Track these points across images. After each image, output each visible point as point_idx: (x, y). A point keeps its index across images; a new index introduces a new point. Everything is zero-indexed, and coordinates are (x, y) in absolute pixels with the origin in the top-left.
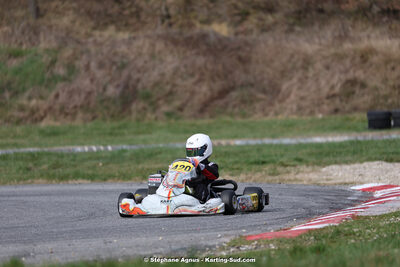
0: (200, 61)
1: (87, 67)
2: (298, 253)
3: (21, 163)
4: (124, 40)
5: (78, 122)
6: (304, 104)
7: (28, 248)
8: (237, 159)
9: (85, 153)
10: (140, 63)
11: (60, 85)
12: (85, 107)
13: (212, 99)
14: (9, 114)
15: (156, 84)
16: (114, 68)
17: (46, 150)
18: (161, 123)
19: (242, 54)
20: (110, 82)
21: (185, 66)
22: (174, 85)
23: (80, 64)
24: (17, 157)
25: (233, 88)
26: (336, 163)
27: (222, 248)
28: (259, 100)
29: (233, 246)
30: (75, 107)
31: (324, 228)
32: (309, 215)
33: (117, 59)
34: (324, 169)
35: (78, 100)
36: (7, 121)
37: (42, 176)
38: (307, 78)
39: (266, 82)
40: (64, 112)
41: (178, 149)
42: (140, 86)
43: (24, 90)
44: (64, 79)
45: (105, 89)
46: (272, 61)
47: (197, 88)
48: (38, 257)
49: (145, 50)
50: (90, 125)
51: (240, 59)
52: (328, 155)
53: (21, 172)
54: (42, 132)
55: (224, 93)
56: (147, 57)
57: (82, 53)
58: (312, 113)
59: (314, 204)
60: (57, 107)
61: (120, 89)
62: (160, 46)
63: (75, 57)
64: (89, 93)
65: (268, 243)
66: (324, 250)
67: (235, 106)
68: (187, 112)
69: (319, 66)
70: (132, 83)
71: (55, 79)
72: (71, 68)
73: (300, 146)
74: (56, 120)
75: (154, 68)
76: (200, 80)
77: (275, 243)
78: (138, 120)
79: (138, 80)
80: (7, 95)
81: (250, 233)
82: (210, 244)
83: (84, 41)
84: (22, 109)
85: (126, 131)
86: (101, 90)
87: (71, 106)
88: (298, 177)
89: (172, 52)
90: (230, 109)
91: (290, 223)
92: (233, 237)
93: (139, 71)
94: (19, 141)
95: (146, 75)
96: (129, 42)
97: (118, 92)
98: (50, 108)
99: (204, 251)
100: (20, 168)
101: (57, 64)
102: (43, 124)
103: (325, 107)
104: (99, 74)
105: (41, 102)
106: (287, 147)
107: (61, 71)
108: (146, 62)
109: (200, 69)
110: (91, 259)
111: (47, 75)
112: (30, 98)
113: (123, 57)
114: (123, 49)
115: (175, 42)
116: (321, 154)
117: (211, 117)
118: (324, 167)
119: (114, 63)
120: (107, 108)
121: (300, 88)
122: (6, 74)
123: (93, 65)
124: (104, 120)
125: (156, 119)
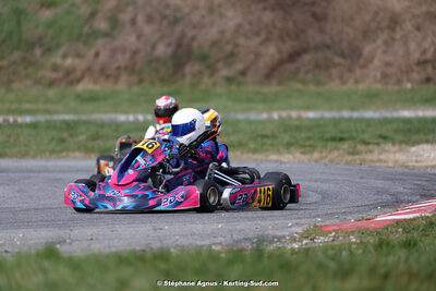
0: (268, 17)
1: (133, 22)
2: (384, 247)
3: (54, 133)
5: (121, 86)
6: (389, 71)
7: (62, 233)
8: (310, 134)
9: (130, 123)
10: (195, 17)
11: (100, 42)
12: (130, 69)
13: (281, 63)
14: (40, 73)
15: (215, 43)
16: (165, 23)
17: (84, 117)
18: (219, 90)
19: (318, 10)
20: (162, 38)
21: (250, 23)
22: (236, 45)
23: (125, 17)
24: (50, 126)
25: (305, 50)
26: (427, 142)
27: (294, 240)
28: (335, 65)
29: (307, 237)
30: (118, 68)
31: (414, 219)
32: (396, 203)
33: (168, 12)
34: (413, 149)
35: (122, 60)
36: (38, 82)
37: (79, 149)
38: (393, 40)
39: (345, 44)
40: (105, 74)
41: (239, 121)
42: (195, 45)
43: (58, 46)
45: (154, 47)
46: (352, 19)
47: (263, 49)
48: (76, 245)
49: (202, 4)
50: (136, 89)
51: (314, 15)
52: (418, 132)
53: (54, 143)
54: (78, 97)
55: (293, 56)
56: (204, 12)
57: (127, 5)
58: (399, 82)
59: (401, 190)
60: (97, 68)
61: (173, 48)
63: (119, 9)
64: (135, 52)
65: (348, 234)
66: (415, 244)
67: (307, 72)
68: (250, 78)
69: (408, 26)
70: (185, 41)
71: (95, 34)
72: (114, 23)
73: (385, 121)
74: (95, 82)
75: (212, 24)
76: (267, 40)
78: (193, 85)
79: (193, 38)
80: (38, 51)
81: (327, 223)
82: (279, 233)
84: (55, 68)
86: (149, 49)
87: (114, 66)
88: (383, 157)
89: (233, 5)
90: (301, 75)
91: (374, 212)
92: (305, 227)
93: (194, 27)
94: (51, 107)
95: (203, 32)
97: (169, 51)
98: (89, 69)
99: (272, 242)
100: (53, 139)
101: (98, 16)
102: (80, 88)
103: (415, 76)
104: (148, 29)
105: (77, 62)
106: (369, 122)
107: (102, 25)
108: (203, 17)
109: (267, 26)
110: (138, 248)
111: (86, 29)
112: (65, 56)
113: (176, 10)
116: (409, 130)
117: (280, 83)
118: (413, 145)
119: (165, 17)
120: (157, 70)
121: (385, 52)
122: (37, 27)
123: (140, 19)
124: (152, 83)
125: (214, 84)
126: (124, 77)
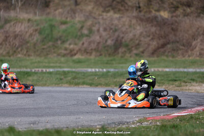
0: (153, 29)
1: (98, 30)
4: (116, 18)
5: (92, 57)
8: (162, 78)
10: (124, 29)
11: (84, 39)
12: (96, 50)
13: (158, 48)
14: (60, 51)
15: (131, 40)
16: (111, 31)
18: (132, 59)
19: (174, 27)
20: (110, 37)
21: (146, 32)
22: (140, 41)
23: (95, 29)
24: (57, 73)
25: (168, 43)
27: (134, 123)
30: (92, 49)
33: (113, 27)
35: (93, 46)
36: (59, 55)
40: (86, 51)
42: (123, 40)
43: (67, 40)
44: (87, 36)
45: (106, 41)
47: (151, 43)
49: (127, 23)
51: (173, 29)
54: (74, 61)
55: (163, 46)
56: (127, 27)
57: (96, 23)
60: (83, 49)
61: (114, 41)
62: (134, 21)
63: (92, 25)
64: (99, 43)
67: (169, 52)
68: (145, 54)
70: (119, 39)
71: (82, 35)
72: (90, 31)
73: (196, 73)
74: (82, 55)
75: (130, 32)
76: (153, 39)
77: (160, 121)
78: (122, 57)
79: (123, 38)
80: (59, 42)
83: (97, 17)
84: (66, 49)
85: (114, 62)
86: (104, 42)
87: (90, 49)
89: (139, 25)
90: (166, 53)
93: (123, 33)
95: (127, 35)
96: (119, 19)
97: (113, 43)
98: (80, 50)
101: (84, 28)
102: (75, 57)
104: (104, 34)
108: (127, 29)
109: (153, 33)
111: (79, 34)
112: (70, 44)
113: (116, 26)
114: (116, 22)
115: (142, 20)
117: (158, 57)
119: (111, 29)
120: (107, 50)
122: (59, 32)
123: (101, 29)
124: (105, 56)
125: (131, 57)
126: (94, 53)
